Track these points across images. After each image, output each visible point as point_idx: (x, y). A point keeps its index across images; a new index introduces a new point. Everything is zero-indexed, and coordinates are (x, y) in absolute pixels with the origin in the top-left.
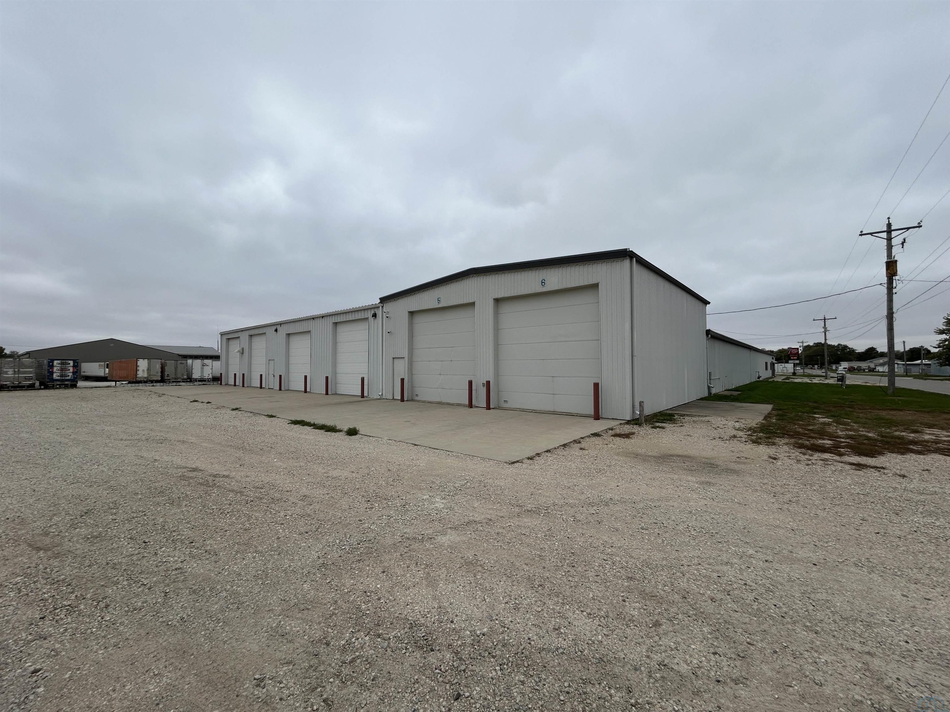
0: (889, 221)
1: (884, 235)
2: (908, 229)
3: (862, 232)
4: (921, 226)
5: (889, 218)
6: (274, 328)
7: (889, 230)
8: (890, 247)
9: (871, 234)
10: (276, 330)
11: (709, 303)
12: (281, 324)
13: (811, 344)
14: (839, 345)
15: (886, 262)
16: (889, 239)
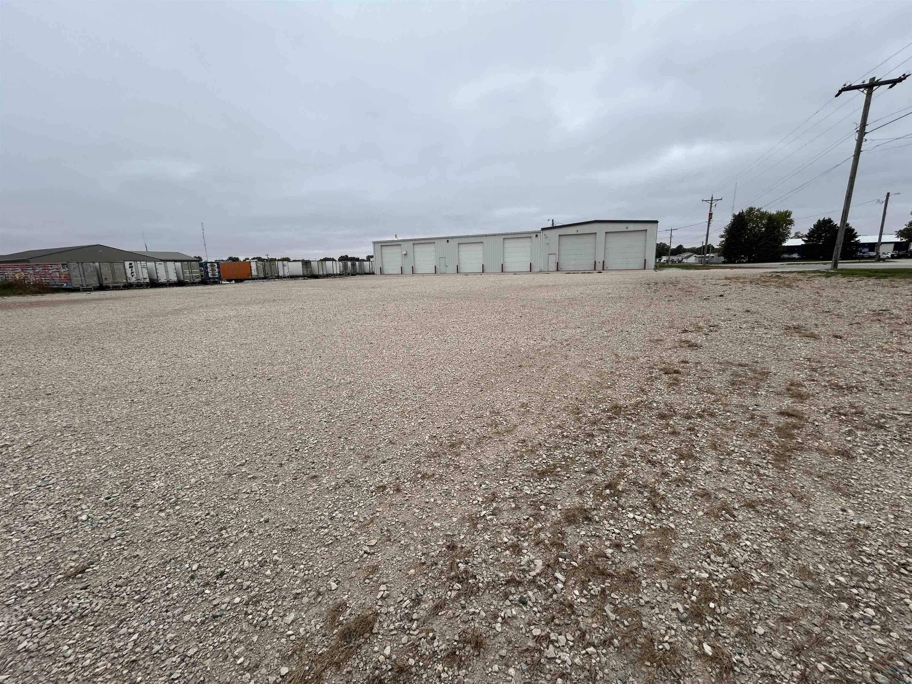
0: (712, 196)
1: (710, 202)
2: (717, 200)
3: (703, 200)
6: (445, 240)
8: (711, 207)
9: (706, 201)
10: (448, 241)
12: (452, 238)
15: (709, 213)
16: (711, 204)
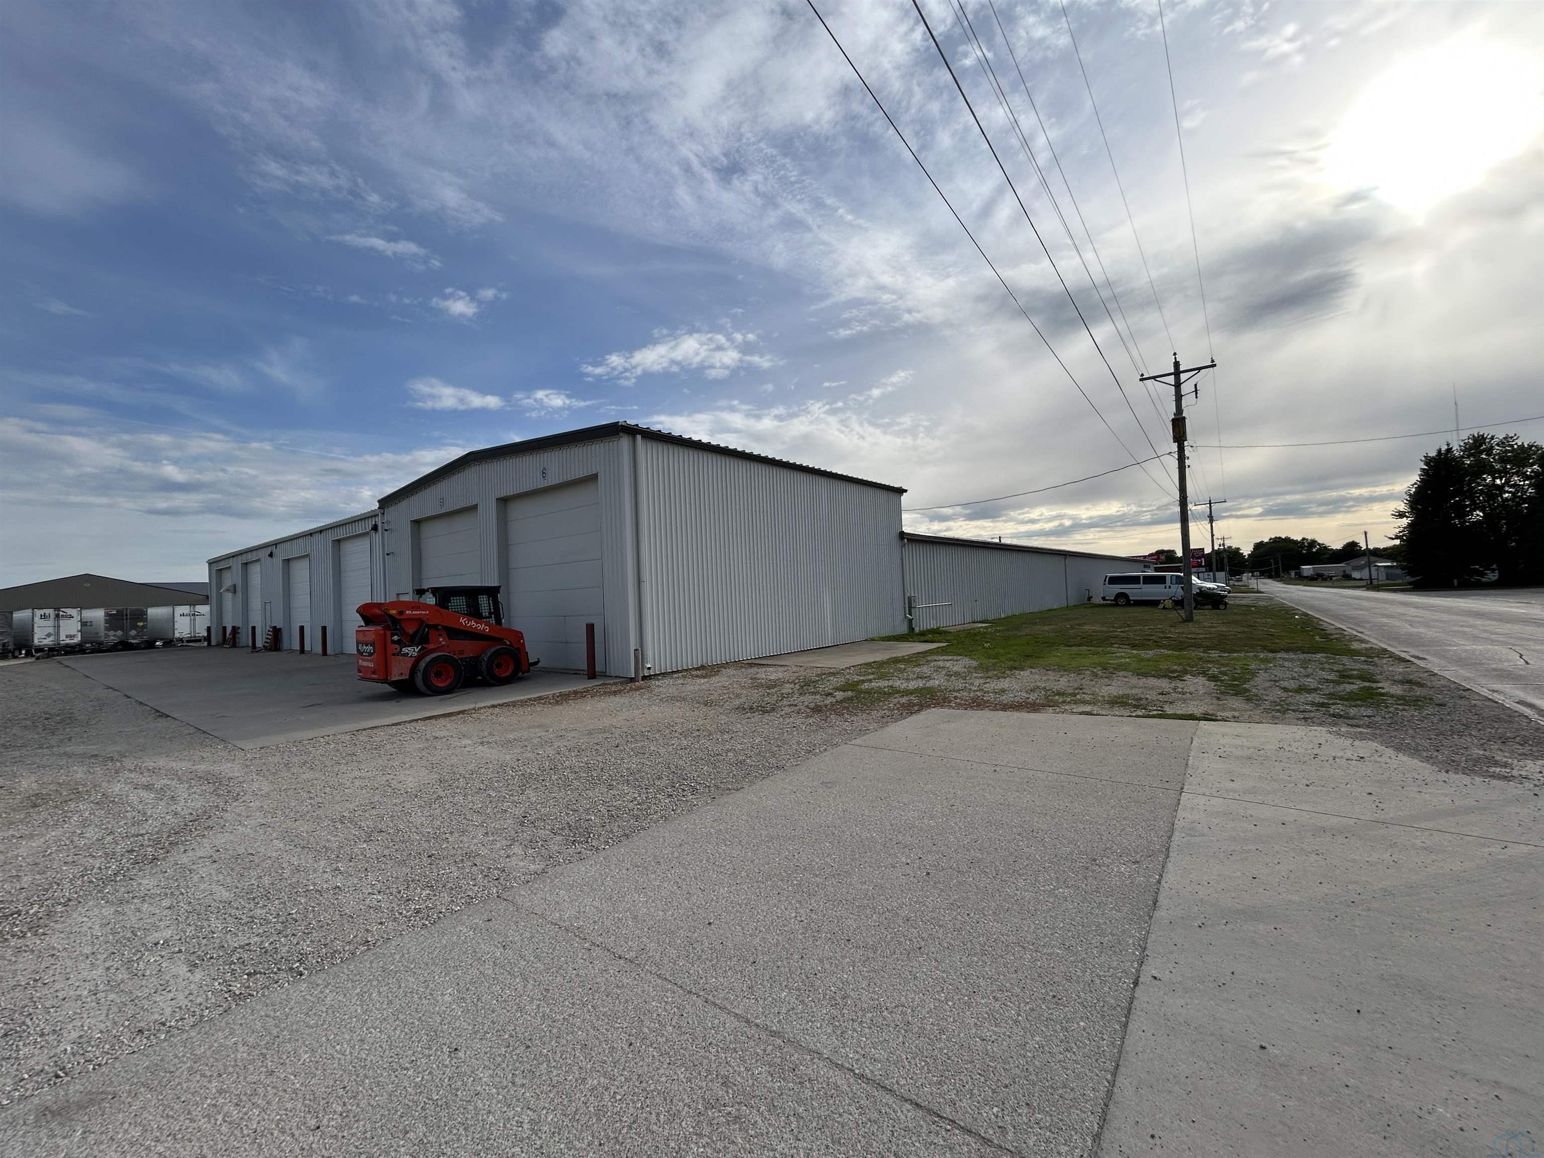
0: (1175, 358)
2: (1199, 369)
3: (1142, 375)
4: (1215, 365)
5: (1175, 354)
6: (269, 551)
7: (1177, 373)
8: (1179, 397)
9: (1154, 378)
10: (271, 555)
11: (906, 491)
12: (276, 544)
13: (1266, 540)
14: (1304, 539)
15: (1173, 420)
16: (1178, 385)
